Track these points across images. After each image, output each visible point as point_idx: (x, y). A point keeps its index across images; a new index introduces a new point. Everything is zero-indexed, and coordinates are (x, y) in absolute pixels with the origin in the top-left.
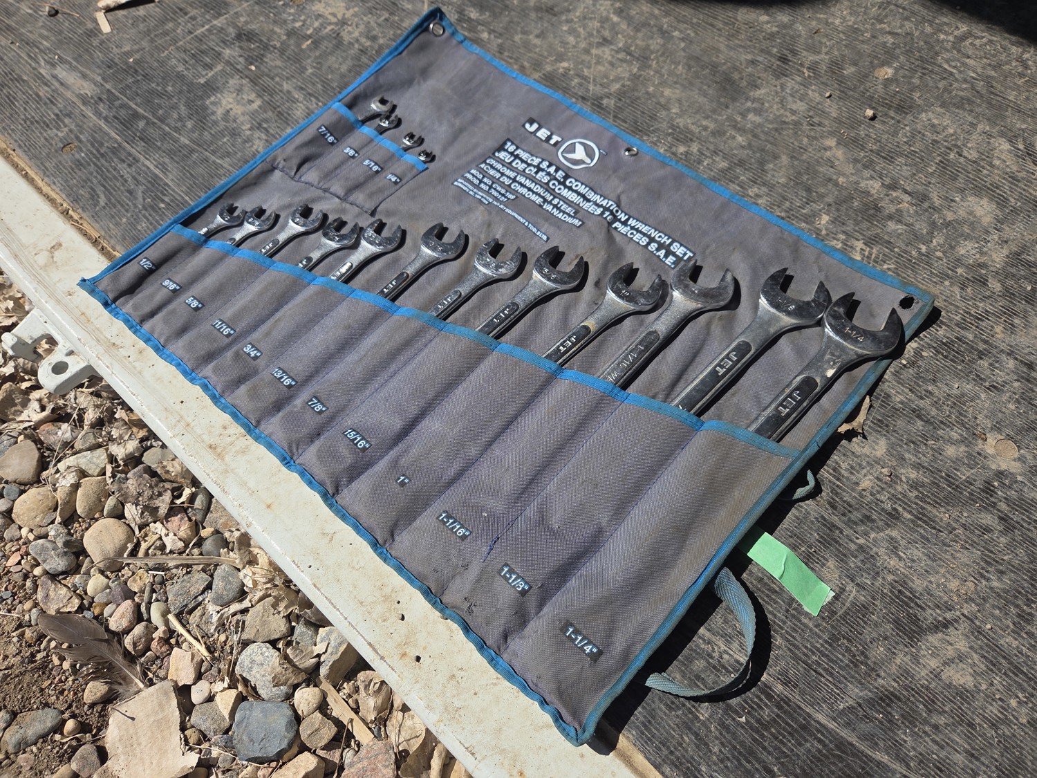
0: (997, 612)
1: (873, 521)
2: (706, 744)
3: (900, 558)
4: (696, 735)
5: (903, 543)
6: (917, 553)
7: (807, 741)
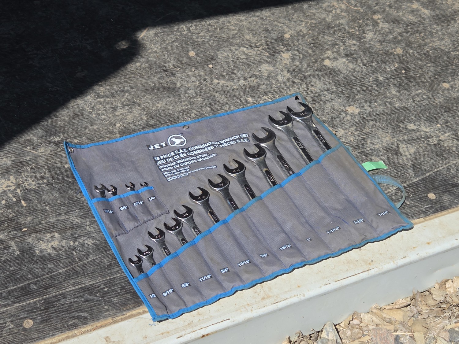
0: (397, 135)
1: (364, 144)
2: (416, 206)
3: (376, 144)
4: (413, 206)
5: (372, 141)
6: (376, 141)
7: (420, 186)
